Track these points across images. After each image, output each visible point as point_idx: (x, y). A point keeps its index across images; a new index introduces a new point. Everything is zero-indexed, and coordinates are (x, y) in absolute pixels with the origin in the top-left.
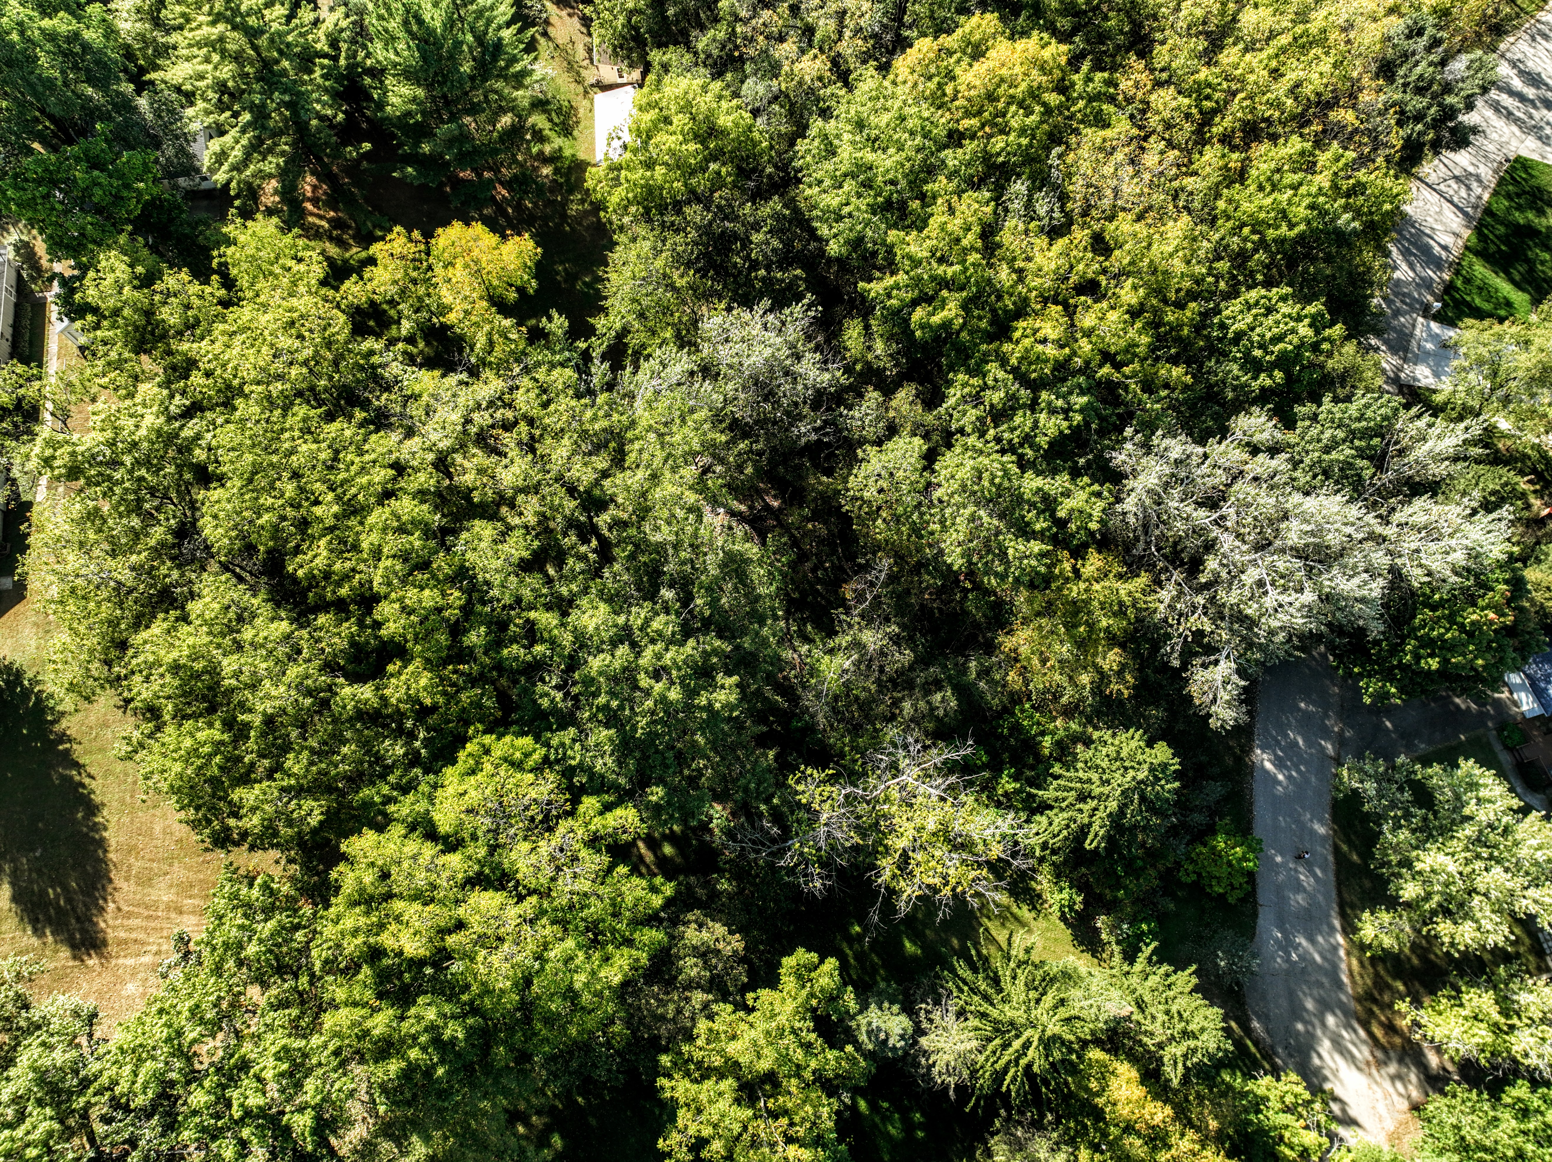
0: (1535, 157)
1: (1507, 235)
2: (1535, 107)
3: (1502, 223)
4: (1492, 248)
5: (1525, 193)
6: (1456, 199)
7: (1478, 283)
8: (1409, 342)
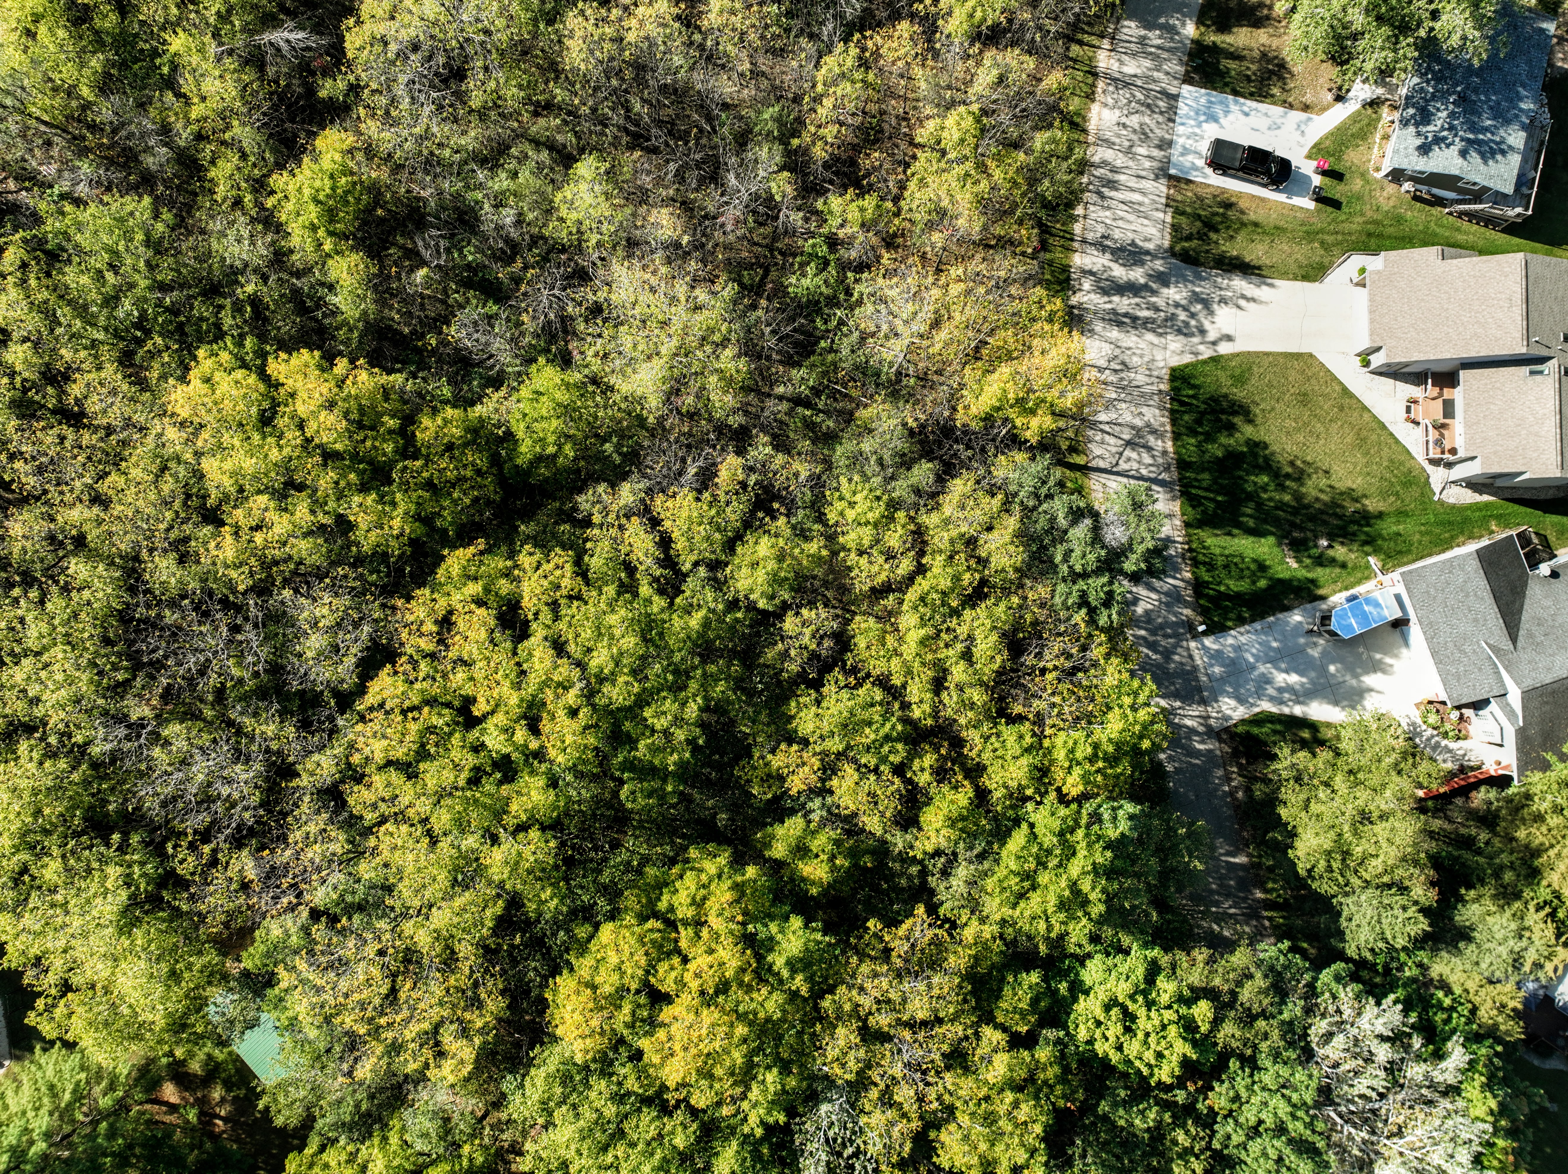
0: (1188, 359)
1: (1215, 481)
2: (1154, 293)
3: (1203, 470)
4: (1210, 507)
5: (1203, 414)
6: (1144, 472)
7: (1220, 561)
8: (1197, 679)
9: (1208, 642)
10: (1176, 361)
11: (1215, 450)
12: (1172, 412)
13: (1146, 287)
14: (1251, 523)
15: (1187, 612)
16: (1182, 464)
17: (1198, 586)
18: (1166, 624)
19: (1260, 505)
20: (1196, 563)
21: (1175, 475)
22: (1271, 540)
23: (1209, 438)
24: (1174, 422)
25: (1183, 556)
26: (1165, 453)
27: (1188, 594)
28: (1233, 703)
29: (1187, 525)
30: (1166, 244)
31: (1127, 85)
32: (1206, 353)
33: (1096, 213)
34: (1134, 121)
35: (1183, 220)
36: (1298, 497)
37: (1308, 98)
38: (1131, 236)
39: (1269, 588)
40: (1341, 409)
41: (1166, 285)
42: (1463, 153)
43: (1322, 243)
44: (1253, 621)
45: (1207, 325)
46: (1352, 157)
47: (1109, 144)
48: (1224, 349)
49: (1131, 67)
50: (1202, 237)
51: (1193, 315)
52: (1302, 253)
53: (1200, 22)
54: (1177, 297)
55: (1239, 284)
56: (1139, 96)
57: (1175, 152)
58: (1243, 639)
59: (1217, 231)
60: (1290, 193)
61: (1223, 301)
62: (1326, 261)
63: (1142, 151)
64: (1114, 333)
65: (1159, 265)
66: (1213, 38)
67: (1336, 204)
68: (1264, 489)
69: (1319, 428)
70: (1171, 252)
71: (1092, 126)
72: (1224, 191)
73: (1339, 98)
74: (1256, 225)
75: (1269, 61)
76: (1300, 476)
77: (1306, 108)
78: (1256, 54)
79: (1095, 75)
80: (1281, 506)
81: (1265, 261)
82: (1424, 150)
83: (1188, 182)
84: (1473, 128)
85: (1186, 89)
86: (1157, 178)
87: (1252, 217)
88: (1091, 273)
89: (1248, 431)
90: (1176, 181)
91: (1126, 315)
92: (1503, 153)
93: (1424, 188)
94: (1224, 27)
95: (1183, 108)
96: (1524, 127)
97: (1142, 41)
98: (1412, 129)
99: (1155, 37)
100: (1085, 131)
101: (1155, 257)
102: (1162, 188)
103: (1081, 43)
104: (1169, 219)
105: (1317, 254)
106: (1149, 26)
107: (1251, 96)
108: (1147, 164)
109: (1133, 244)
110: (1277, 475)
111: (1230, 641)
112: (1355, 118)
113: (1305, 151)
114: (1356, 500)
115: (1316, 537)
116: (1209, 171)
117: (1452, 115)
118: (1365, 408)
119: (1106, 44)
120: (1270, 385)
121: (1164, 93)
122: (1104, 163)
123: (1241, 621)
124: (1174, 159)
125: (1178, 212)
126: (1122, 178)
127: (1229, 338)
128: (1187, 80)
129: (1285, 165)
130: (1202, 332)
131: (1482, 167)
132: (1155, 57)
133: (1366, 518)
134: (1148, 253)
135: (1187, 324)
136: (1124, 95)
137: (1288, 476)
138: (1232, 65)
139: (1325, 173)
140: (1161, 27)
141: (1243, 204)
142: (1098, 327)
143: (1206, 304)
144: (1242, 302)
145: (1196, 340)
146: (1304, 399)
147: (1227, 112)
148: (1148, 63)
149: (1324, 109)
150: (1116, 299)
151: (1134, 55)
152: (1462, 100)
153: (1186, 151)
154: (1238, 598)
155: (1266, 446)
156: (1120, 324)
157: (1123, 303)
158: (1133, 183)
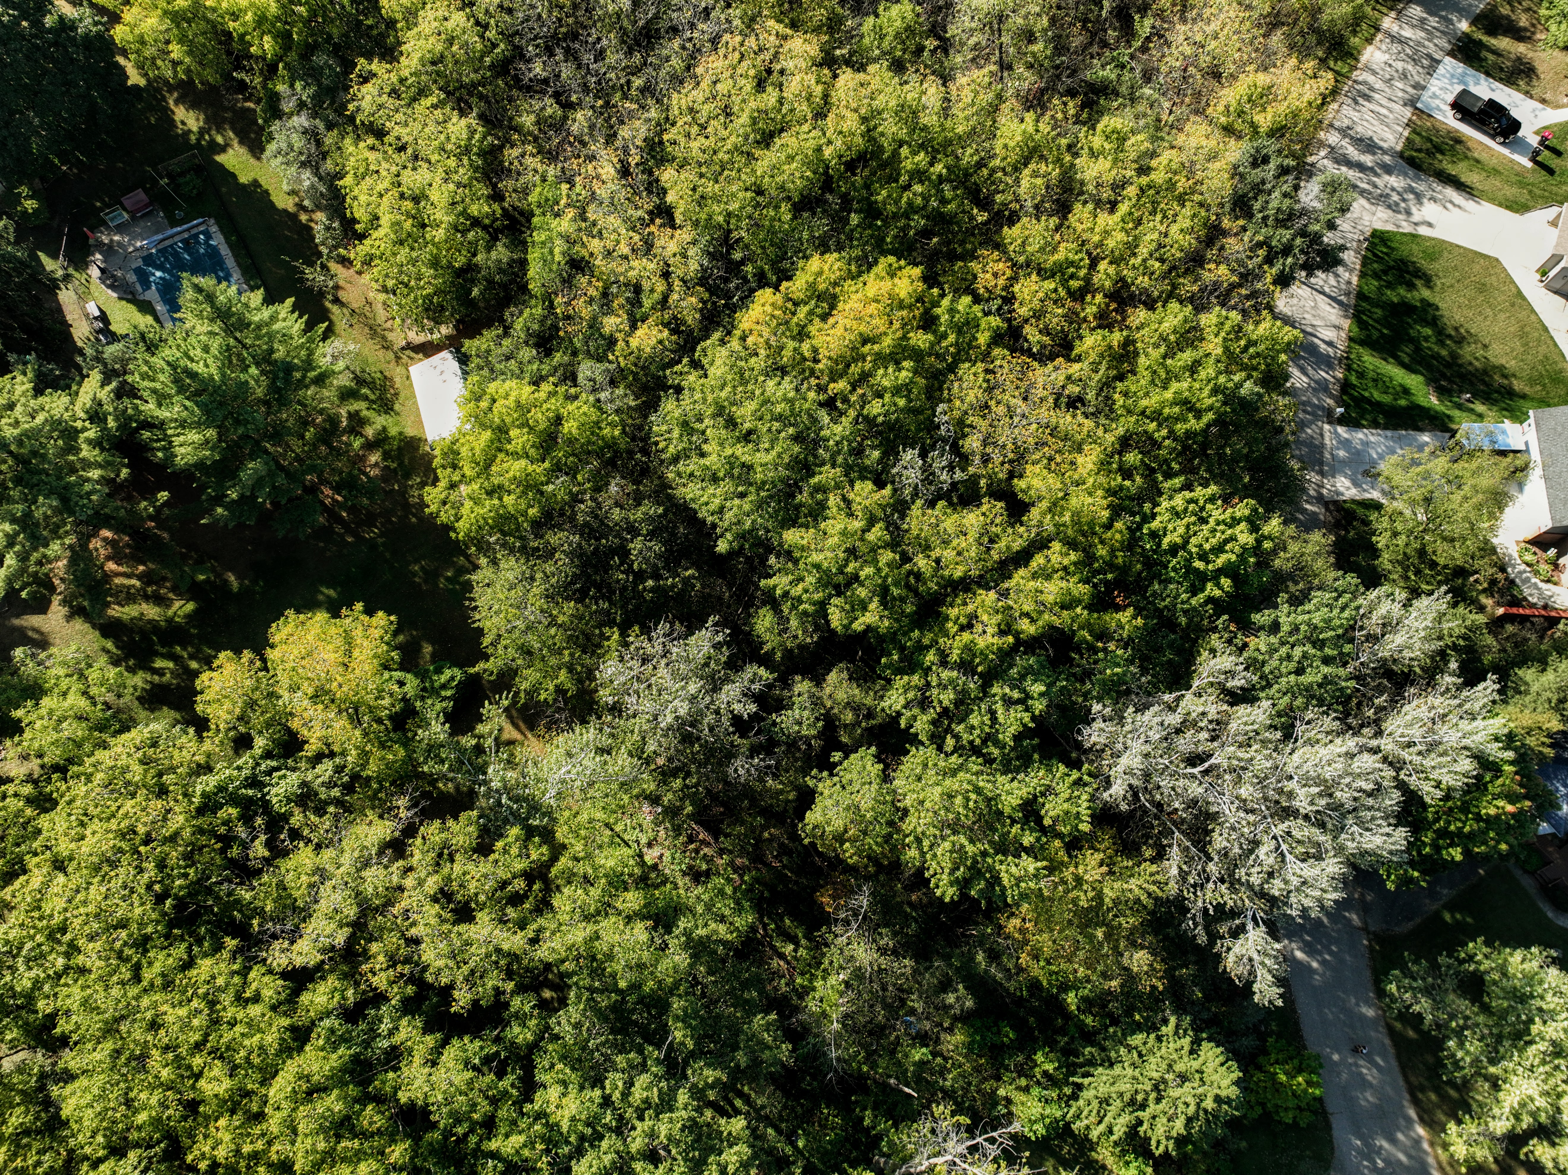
0: (1390, 227)
1: (1385, 317)
2: (1376, 175)
3: (1378, 306)
4: (1375, 334)
5: (1391, 268)
6: (1327, 290)
7: (1371, 374)
8: (1321, 454)
9: (1340, 430)
10: (1379, 226)
11: (1392, 296)
12: (1365, 257)
13: (1371, 169)
14: (1407, 360)
15: (1330, 401)
16: (1361, 296)
17: (1346, 386)
18: (1308, 403)
19: (1418, 349)
20: (1349, 368)
21: (1353, 302)
22: (1420, 378)
23: (1390, 286)
24: (1364, 264)
25: (1340, 360)
26: (1349, 283)
27: (1335, 389)
28: (1347, 483)
29: (1351, 339)
30: (1399, 148)
31: (1401, 42)
32: (1407, 228)
33: (1347, 111)
34: (1400, 65)
35: (1417, 139)
36: (1454, 356)
37: (1548, 96)
38: (1370, 133)
39: (1408, 408)
40: (1513, 305)
41: (1389, 174)
43: (1530, 192)
44: (1386, 428)
45: (1414, 210)
47: (1374, 73)
48: (1423, 231)
49: (1407, 33)
50: (1429, 154)
51: (1404, 200)
52: (1511, 192)
53: (1473, 23)
54: (1395, 184)
55: (1450, 192)
56: (1408, 51)
57: (1426, 96)
58: (1372, 439)
59: (1443, 153)
60: (1513, 151)
61: (1433, 199)
62: (1529, 203)
63: (1400, 85)
65: (1387, 159)
66: (1480, 36)
67: (1551, 171)
68: (1426, 339)
69: (1489, 312)
70: (1401, 155)
71: (1364, 58)
72: (1459, 132)
74: (1478, 161)
75: (1522, 64)
76: (1460, 340)
77: (1543, 101)
78: (1513, 56)
79: (1378, 29)
80: (1437, 357)
81: (1477, 185)
83: (1430, 116)
85: (1448, 59)
86: (1405, 105)
87: (1476, 155)
88: (1329, 146)
89: (1426, 293)
90: (1420, 112)
94: (1492, 31)
95: (1441, 70)
97: (1423, 21)
99: (1433, 21)
100: (1357, 60)
101: (1385, 153)
102: (1408, 112)
104: (1406, 133)
105: (1523, 196)
106: (1431, 14)
107: (1500, 80)
108: (1400, 94)
109: (1370, 139)
110: (1441, 334)
111: (1360, 435)
114: (1505, 376)
115: (1461, 392)
116: (1450, 113)
118: (1533, 311)
119: (1393, 14)
120: (1455, 268)
121: (1429, 56)
122: (1364, 83)
123: (1375, 425)
124: (1423, 98)
125: (1414, 131)
126: (1376, 96)
127: (1430, 225)
128: (1451, 54)
129: (1515, 126)
130: (1408, 213)
132: (1429, 33)
133: (1511, 394)
134: (1381, 148)
135: (1397, 204)
136: (1396, 47)
137: (1450, 337)
138: (1491, 57)
140: (1441, 17)
141: (1471, 145)
143: (1419, 197)
144: (1450, 206)
145: (1401, 217)
146: (1482, 288)
147: (1477, 81)
148: (1422, 35)
149: (1558, 106)
150: (1344, 169)
151: (1413, 26)
153: (1434, 96)
154: (1378, 406)
155: (1437, 308)
157: (1349, 174)
158: (1384, 102)
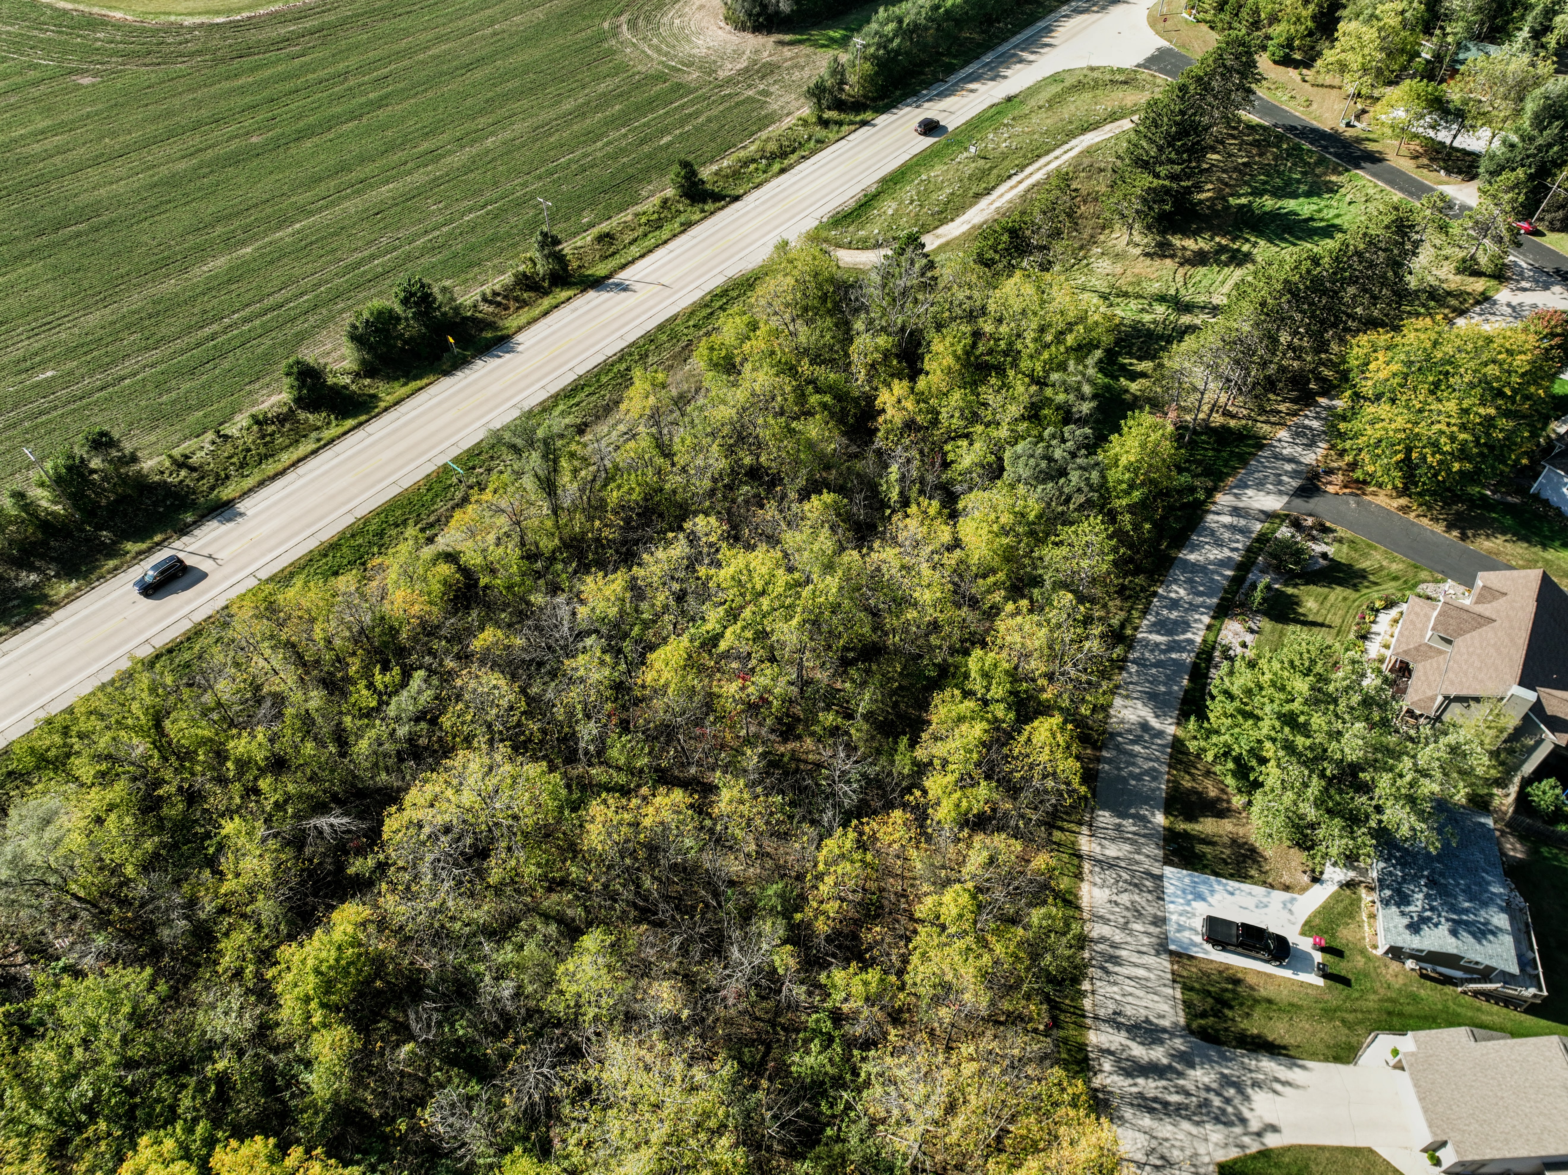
10: (1221, 1156)
13: (1169, 1068)
30: (1182, 1021)
31: (1111, 866)
32: (1254, 1147)
33: (1104, 988)
34: (1124, 898)
35: (1194, 996)
37: (1286, 879)
38: (1143, 1012)
41: (1192, 1066)
42: (1454, 933)
43: (1343, 1021)
45: (1246, 1113)
46: (1345, 935)
47: (1106, 921)
48: (1272, 1141)
49: (1112, 851)
50: (1217, 1014)
51: (1228, 1101)
52: (1325, 1032)
53: (1167, 813)
54: (1206, 1080)
55: (1268, 1065)
56: (1125, 876)
57: (1171, 928)
59: (1231, 1008)
60: (1296, 970)
61: (1256, 1084)
62: (1354, 1040)
63: (1138, 927)
64: (1147, 1121)
65: (1178, 1043)
66: (1182, 826)
67: (1345, 981)
70: (1189, 1030)
71: (1085, 903)
72: (1228, 967)
73: (1316, 880)
74: (1270, 1001)
75: (1241, 846)
77: (1287, 888)
78: (1226, 840)
79: (1080, 857)
81: (1289, 1040)
82: (1414, 928)
83: (1191, 957)
84: (1453, 909)
85: (1168, 871)
86: (1158, 954)
87: (1263, 993)
88: (1109, 1052)
90: (1177, 956)
91: (1155, 1100)
92: (1494, 934)
93: (1429, 967)
94: (1191, 818)
95: (1169, 888)
96: (1502, 910)
97: (1118, 828)
98: (1394, 909)
99: (1129, 825)
100: (1078, 908)
101: (1172, 1035)
102: (1164, 963)
103: (1062, 829)
104: (1178, 995)
105: (1342, 1033)
106: (1123, 815)
107: (1231, 877)
108: (1146, 940)
109: (1147, 1021)
112: (1335, 898)
113: (1298, 928)
116: (1208, 947)
117: (1427, 896)
119: (1085, 830)
121: (1148, 873)
122: (1103, 939)
124: (1171, 935)
125: (1186, 988)
126: (1123, 953)
127: (1274, 1129)
128: (1167, 862)
129: (1281, 941)
130: (1243, 1121)
131: (1478, 947)
132: (1133, 842)
134: (1164, 1030)
135: (1224, 1111)
136: (1110, 875)
138: (1207, 849)
139: (1323, 950)
140: (1133, 816)
141: (1251, 980)
142: (1128, 1113)
143: (1239, 1087)
144: (1278, 1087)
145: (1238, 1130)
147: (1212, 892)
148: (1127, 847)
149: (1304, 890)
150: (1141, 1081)
151: (1113, 840)
152: (1432, 883)
153: (1181, 928)
156: (1151, 1111)
157: (1150, 1086)
158: (1135, 958)
